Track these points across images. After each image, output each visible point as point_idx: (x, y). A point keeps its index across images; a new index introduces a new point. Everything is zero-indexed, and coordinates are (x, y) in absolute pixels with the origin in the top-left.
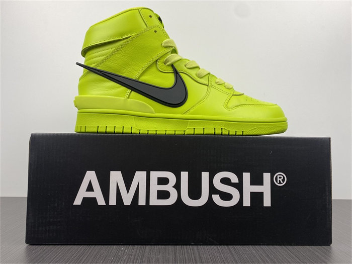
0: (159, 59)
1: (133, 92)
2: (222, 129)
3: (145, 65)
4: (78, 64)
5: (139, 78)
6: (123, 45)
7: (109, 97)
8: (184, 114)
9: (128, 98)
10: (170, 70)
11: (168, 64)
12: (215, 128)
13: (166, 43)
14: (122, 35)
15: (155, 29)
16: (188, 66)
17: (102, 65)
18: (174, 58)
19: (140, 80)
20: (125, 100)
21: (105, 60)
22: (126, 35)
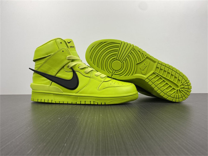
0: (65, 65)
1: (53, 82)
2: (94, 101)
3: (58, 68)
4: (30, 68)
5: (56, 75)
6: (48, 60)
7: (42, 85)
8: (76, 93)
9: (51, 85)
10: (71, 70)
11: (69, 67)
12: (90, 101)
13: (68, 57)
14: (47, 54)
15: (63, 50)
16: (80, 68)
17: (40, 69)
18: (72, 64)
19: (56, 76)
20: (49, 86)
21: (41, 66)
22: (49, 54)
